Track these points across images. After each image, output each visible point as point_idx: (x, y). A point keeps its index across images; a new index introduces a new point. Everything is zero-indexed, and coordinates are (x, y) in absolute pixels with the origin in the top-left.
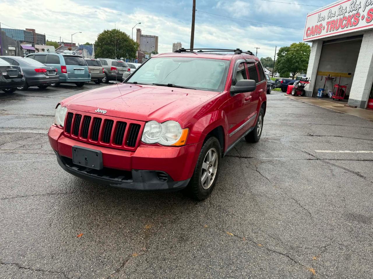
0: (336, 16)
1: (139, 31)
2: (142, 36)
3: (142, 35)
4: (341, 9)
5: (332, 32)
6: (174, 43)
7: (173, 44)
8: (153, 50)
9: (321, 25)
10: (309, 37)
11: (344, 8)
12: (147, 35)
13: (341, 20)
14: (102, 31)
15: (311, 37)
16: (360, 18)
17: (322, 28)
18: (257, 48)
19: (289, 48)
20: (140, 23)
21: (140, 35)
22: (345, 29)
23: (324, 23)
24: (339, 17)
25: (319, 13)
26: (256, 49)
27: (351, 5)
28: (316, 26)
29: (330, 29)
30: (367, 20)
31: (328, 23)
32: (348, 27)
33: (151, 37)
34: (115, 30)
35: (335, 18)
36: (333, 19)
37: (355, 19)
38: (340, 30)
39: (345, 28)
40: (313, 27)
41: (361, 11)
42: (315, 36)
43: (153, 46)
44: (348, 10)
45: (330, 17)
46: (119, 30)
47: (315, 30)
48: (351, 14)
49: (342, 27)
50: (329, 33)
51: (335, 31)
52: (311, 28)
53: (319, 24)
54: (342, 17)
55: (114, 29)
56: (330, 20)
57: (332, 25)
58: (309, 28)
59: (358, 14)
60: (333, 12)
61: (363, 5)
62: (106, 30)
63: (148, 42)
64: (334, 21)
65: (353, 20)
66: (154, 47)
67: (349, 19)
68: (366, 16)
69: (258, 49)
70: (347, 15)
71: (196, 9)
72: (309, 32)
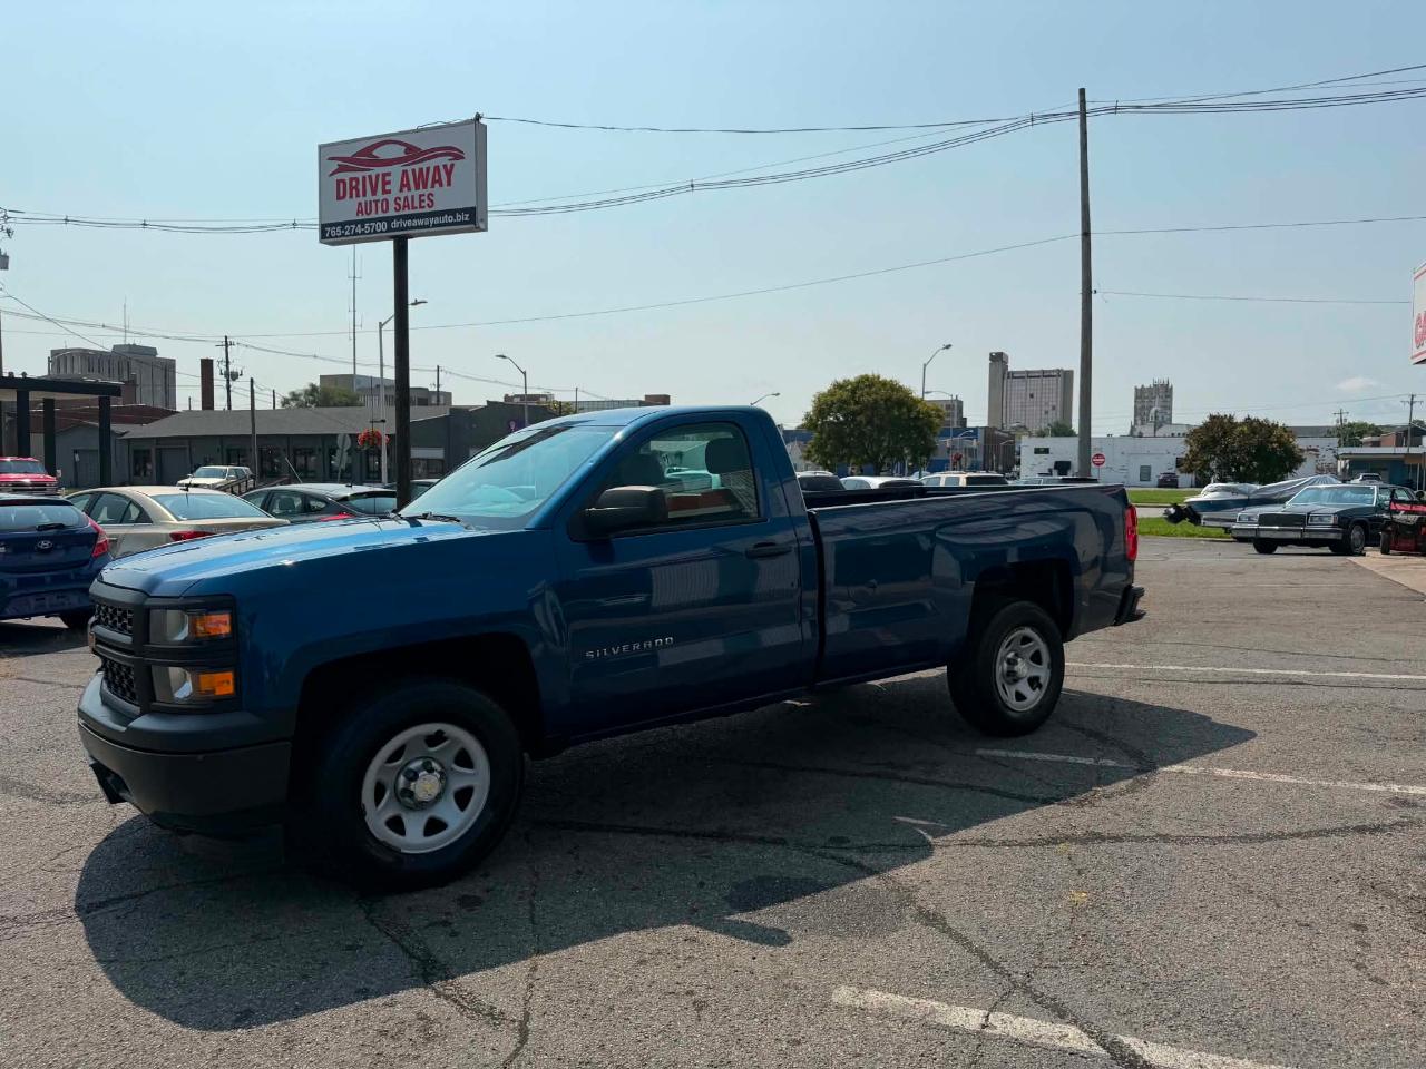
1: (998, 359)
2: (1012, 375)
3: (1009, 373)
6: (1139, 387)
7: (1136, 389)
8: (1054, 417)
10: (1420, 350)
12: (1029, 369)
14: (825, 387)
20: (948, 347)
21: (1004, 374)
33: (1045, 374)
34: (866, 378)
43: (1054, 408)
46: (879, 377)
55: (863, 374)
62: (840, 380)
63: (1032, 396)
66: (1059, 408)
71: (1093, 289)
72: (1420, 330)
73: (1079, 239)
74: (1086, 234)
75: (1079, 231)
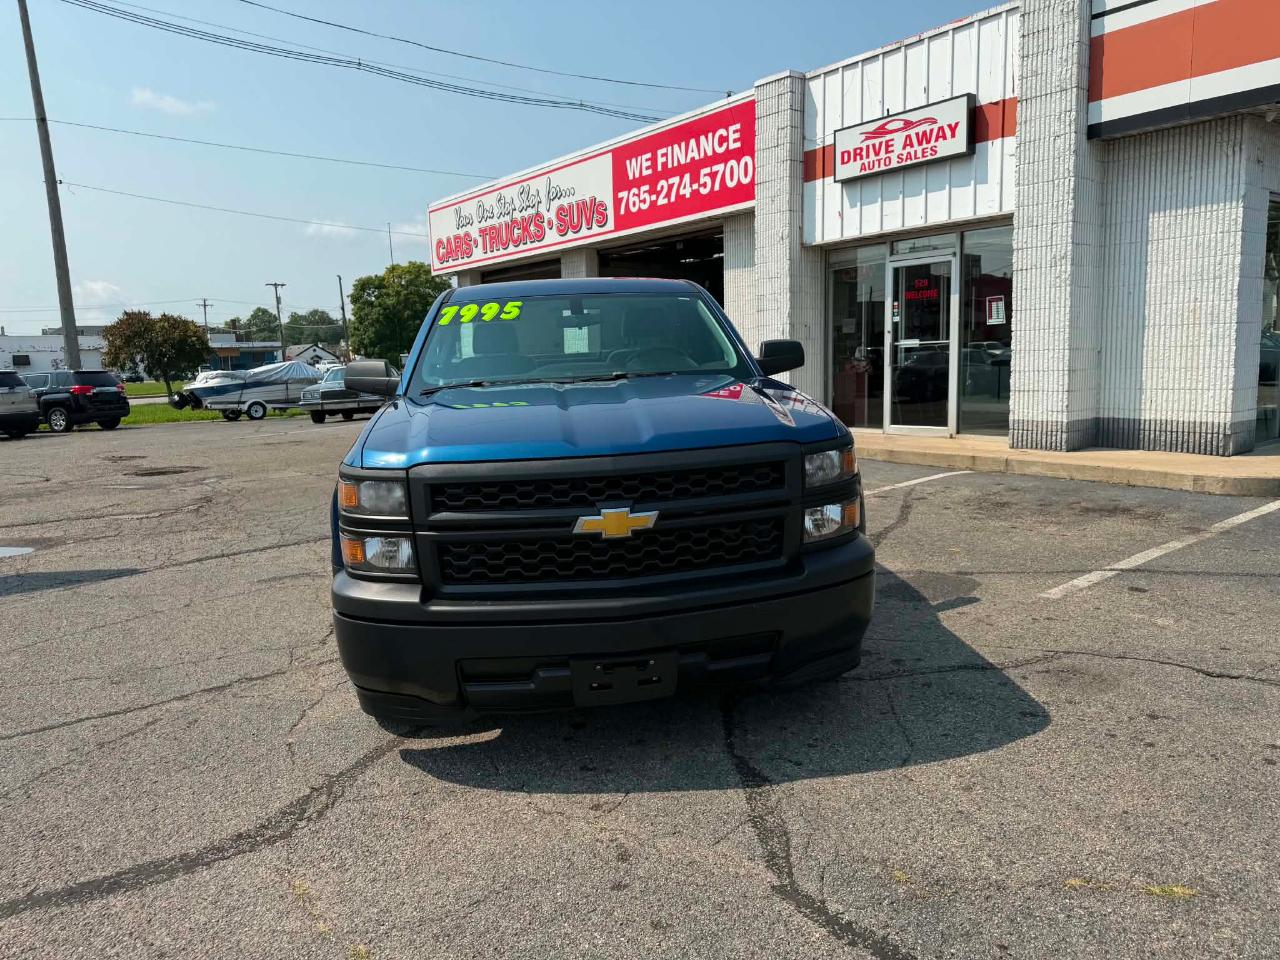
0: (495, 218)
4: (503, 201)
5: (496, 253)
9: (467, 235)
10: (445, 265)
11: (508, 200)
13: (510, 227)
15: (451, 263)
16: (545, 224)
17: (472, 243)
18: (275, 285)
19: (383, 279)
22: (522, 247)
23: (475, 233)
24: (502, 220)
25: (457, 207)
26: (273, 288)
27: (521, 194)
28: (457, 237)
29: (491, 247)
30: (559, 230)
31: (483, 232)
32: (526, 243)
35: (494, 222)
36: (490, 222)
37: (536, 225)
38: (512, 248)
39: (521, 244)
40: (448, 240)
41: (542, 209)
42: (460, 261)
44: (517, 203)
45: (482, 218)
47: (456, 247)
48: (525, 214)
49: (514, 242)
50: (490, 255)
51: (502, 252)
52: (445, 241)
53: (461, 232)
54: (507, 219)
56: (484, 224)
57: (492, 236)
58: (440, 243)
59: (538, 214)
60: (487, 207)
61: (543, 195)
64: (493, 228)
65: (532, 228)
67: (524, 225)
68: (555, 222)
69: (279, 288)
70: (517, 215)
71: (58, 178)
72: (442, 251)
73: (34, 125)
74: (42, 120)
75: (33, 114)
